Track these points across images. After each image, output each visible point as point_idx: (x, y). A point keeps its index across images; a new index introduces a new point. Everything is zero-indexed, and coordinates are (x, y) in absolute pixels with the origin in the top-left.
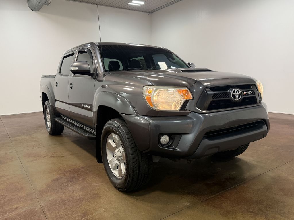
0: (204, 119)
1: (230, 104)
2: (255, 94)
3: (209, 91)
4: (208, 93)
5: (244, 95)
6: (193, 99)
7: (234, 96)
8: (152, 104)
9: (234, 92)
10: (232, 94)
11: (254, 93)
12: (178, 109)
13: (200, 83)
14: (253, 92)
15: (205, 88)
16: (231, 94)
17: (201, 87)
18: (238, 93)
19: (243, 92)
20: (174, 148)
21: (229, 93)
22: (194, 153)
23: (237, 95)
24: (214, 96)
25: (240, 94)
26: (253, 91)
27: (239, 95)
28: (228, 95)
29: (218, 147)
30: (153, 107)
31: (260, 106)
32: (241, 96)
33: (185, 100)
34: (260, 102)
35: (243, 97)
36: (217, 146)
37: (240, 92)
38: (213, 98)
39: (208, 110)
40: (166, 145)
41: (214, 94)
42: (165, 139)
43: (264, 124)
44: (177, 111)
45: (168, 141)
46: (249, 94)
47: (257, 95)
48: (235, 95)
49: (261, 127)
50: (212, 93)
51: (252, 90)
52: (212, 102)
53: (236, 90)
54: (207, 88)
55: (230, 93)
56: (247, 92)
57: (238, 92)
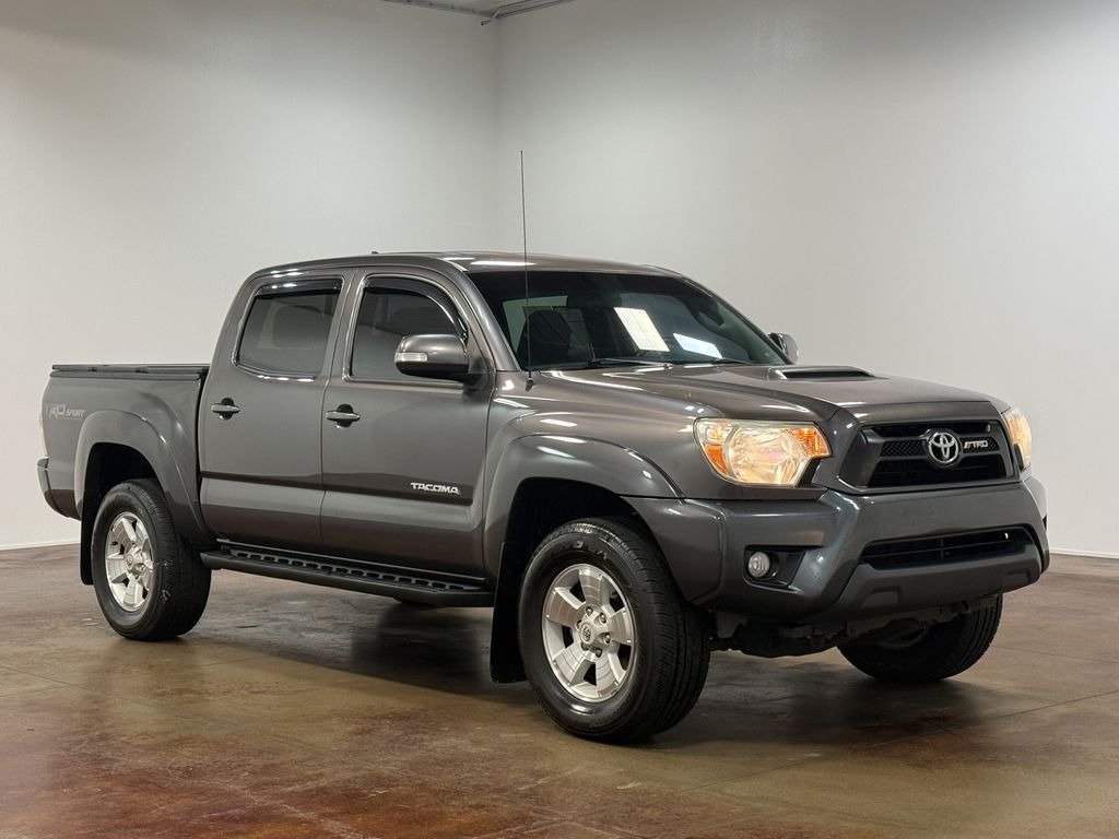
0: (861, 511)
1: (926, 473)
2: (997, 448)
3: (871, 436)
4: (870, 440)
5: (965, 451)
6: (831, 456)
7: (937, 451)
8: (724, 469)
9: (937, 439)
10: (933, 446)
11: (994, 445)
12: (793, 481)
13: (846, 414)
14: (992, 442)
15: (861, 427)
16: (930, 447)
17: (850, 426)
18: (949, 445)
19: (963, 441)
20: (786, 588)
21: (923, 444)
22: (836, 600)
23: (945, 449)
24: (886, 450)
25: (954, 446)
26: (993, 440)
27: (953, 449)
28: (920, 447)
29: (898, 589)
30: (728, 476)
31: (1017, 484)
32: (957, 452)
33: (810, 457)
34: (1015, 475)
35: (963, 455)
36: (894, 587)
37: (954, 441)
38: (881, 455)
39: (870, 486)
40: (765, 578)
41: (886, 442)
42: (759, 563)
43: (1029, 542)
44: (791, 486)
45: (767, 568)
46: (980, 449)
47: (1003, 452)
48: (939, 449)
49: (1020, 550)
50: (880, 440)
51: (990, 438)
52: (881, 466)
53: (942, 437)
54: (865, 426)
55: (927, 444)
56: (974, 443)
57: (950, 440)
